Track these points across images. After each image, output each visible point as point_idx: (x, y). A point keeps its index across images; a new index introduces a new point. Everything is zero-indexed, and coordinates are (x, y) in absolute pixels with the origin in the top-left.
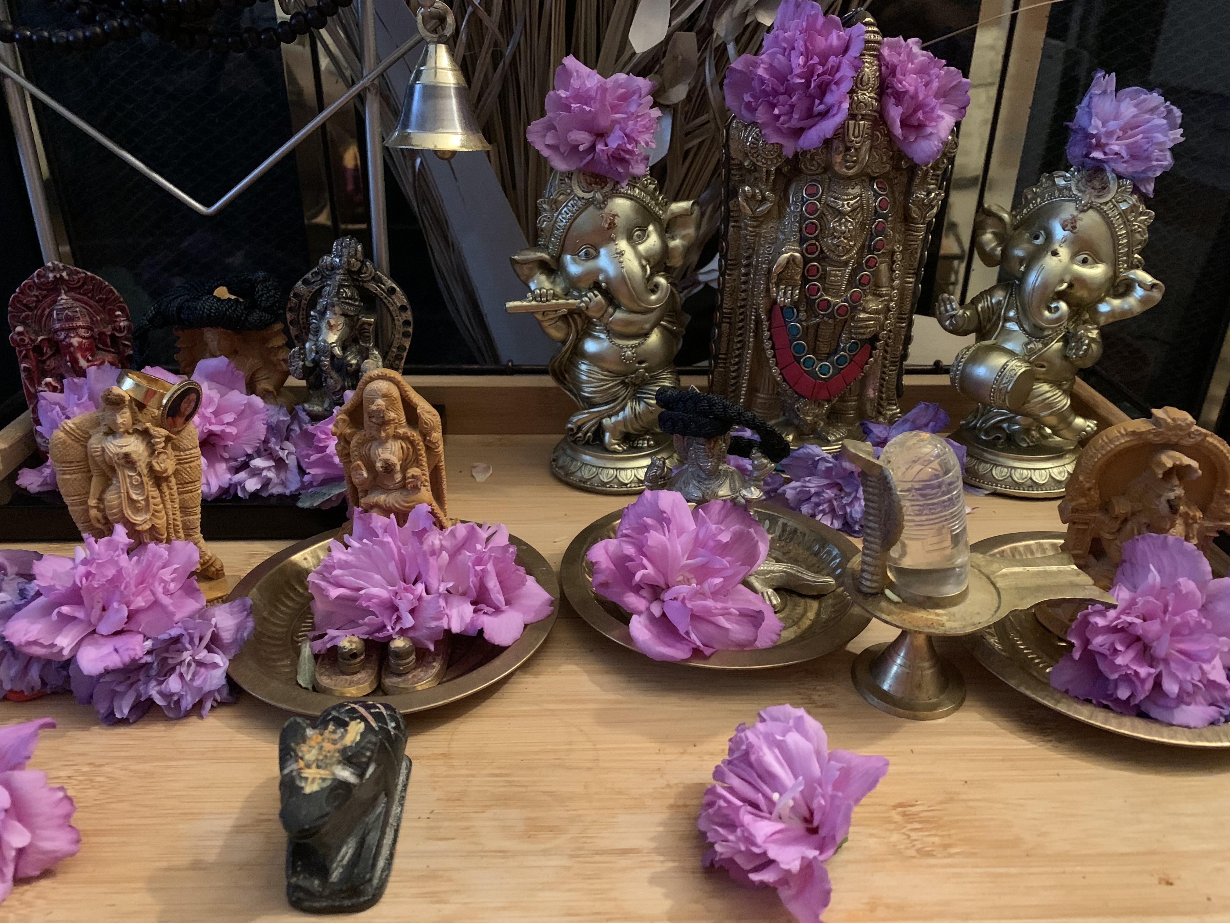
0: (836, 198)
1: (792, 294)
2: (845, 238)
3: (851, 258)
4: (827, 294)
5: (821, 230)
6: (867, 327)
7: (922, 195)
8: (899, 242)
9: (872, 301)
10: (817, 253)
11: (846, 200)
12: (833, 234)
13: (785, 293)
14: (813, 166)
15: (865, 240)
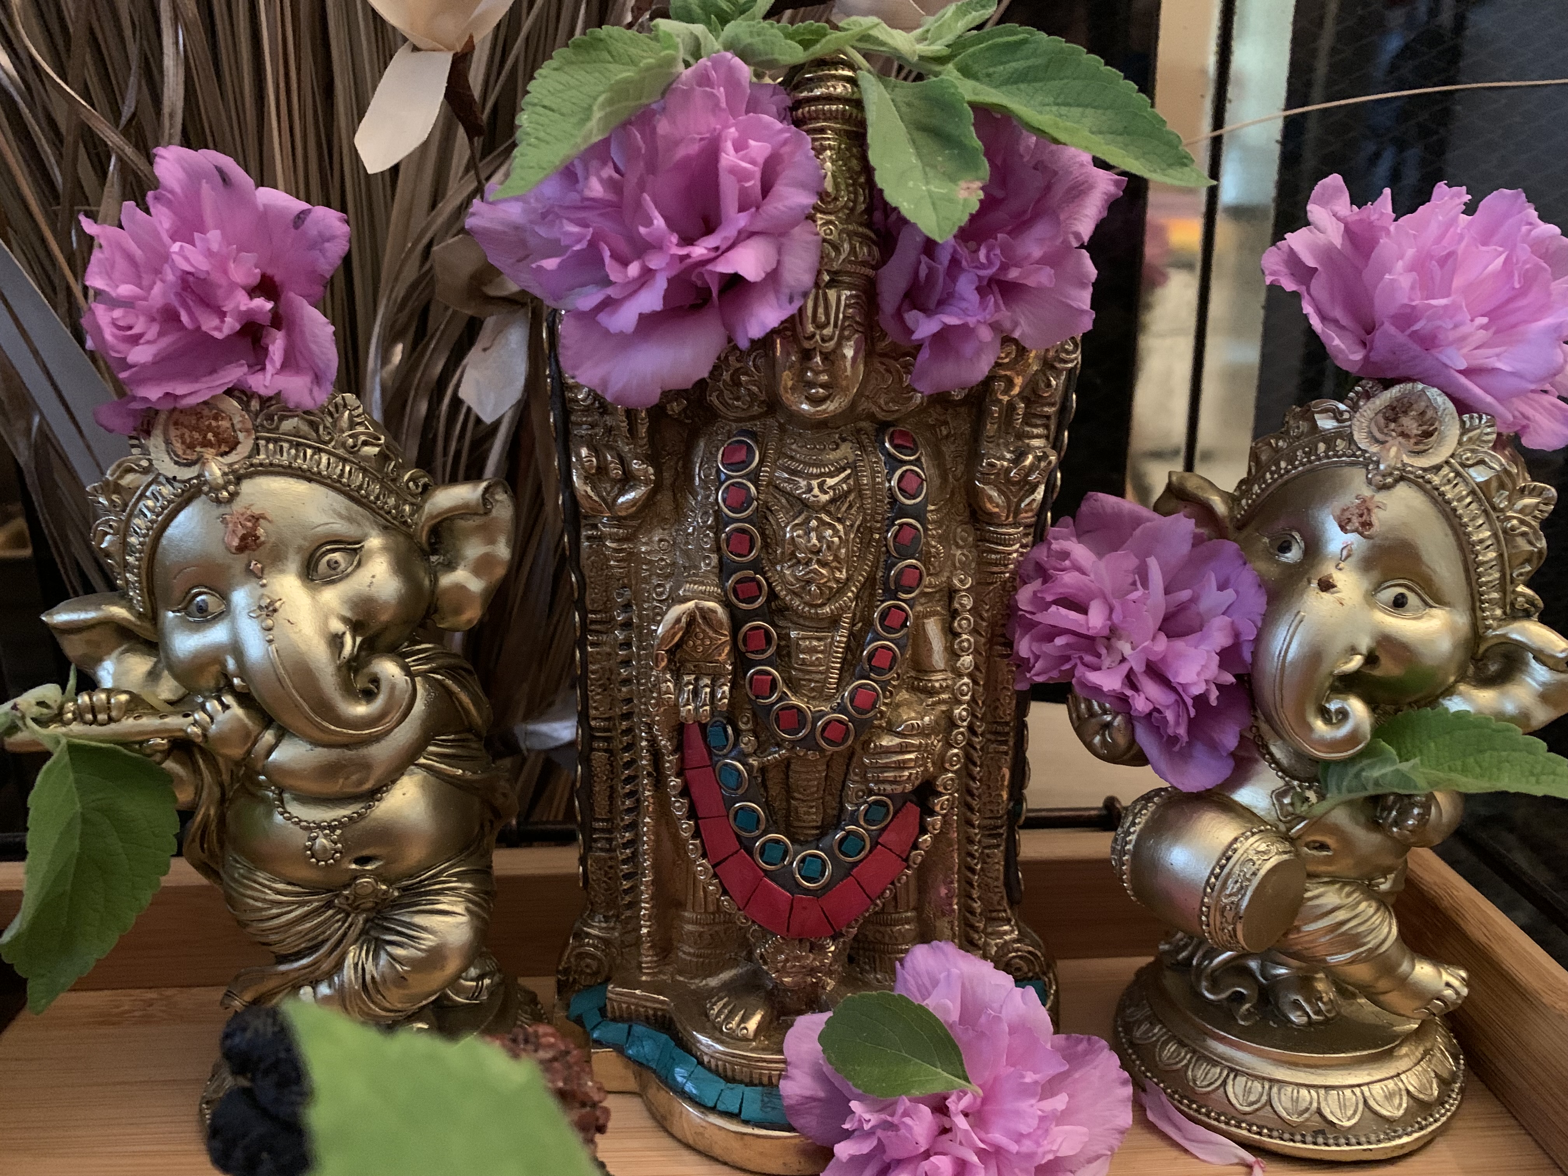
0: (794, 472)
1: (713, 694)
2: (823, 564)
3: (843, 609)
4: (795, 693)
5: (766, 546)
6: (901, 766)
7: (1003, 460)
8: (964, 566)
9: (908, 704)
10: (761, 600)
11: (817, 476)
12: (793, 554)
13: (696, 693)
14: (738, 399)
15: (875, 566)
